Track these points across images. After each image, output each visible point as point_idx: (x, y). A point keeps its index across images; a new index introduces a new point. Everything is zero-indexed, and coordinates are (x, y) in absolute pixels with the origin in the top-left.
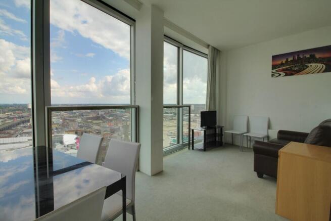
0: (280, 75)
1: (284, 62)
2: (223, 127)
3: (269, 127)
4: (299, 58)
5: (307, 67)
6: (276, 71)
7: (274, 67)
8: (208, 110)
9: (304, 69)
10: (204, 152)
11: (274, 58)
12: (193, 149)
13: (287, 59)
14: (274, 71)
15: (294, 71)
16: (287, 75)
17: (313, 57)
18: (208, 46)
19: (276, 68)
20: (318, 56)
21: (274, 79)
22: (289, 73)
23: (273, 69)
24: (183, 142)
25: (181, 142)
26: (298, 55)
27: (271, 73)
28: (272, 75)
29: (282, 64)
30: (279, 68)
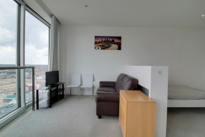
0: (99, 48)
1: (101, 41)
2: (64, 83)
3: (94, 80)
4: (108, 40)
5: (111, 46)
6: (97, 46)
7: (96, 43)
8: (51, 71)
9: (110, 47)
10: (51, 109)
11: (96, 37)
12: (38, 108)
13: (102, 40)
14: (96, 45)
15: (106, 47)
16: (102, 49)
17: (113, 41)
18: (51, 16)
19: (97, 44)
20: (115, 41)
21: (96, 50)
22: (104, 48)
23: (95, 44)
24: (25, 104)
25: (23, 105)
26: (107, 39)
27: (94, 47)
28: (95, 48)
29: (100, 42)
30: (98, 44)
